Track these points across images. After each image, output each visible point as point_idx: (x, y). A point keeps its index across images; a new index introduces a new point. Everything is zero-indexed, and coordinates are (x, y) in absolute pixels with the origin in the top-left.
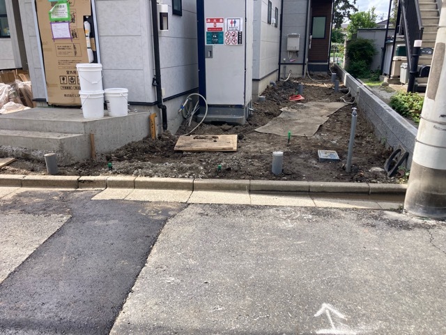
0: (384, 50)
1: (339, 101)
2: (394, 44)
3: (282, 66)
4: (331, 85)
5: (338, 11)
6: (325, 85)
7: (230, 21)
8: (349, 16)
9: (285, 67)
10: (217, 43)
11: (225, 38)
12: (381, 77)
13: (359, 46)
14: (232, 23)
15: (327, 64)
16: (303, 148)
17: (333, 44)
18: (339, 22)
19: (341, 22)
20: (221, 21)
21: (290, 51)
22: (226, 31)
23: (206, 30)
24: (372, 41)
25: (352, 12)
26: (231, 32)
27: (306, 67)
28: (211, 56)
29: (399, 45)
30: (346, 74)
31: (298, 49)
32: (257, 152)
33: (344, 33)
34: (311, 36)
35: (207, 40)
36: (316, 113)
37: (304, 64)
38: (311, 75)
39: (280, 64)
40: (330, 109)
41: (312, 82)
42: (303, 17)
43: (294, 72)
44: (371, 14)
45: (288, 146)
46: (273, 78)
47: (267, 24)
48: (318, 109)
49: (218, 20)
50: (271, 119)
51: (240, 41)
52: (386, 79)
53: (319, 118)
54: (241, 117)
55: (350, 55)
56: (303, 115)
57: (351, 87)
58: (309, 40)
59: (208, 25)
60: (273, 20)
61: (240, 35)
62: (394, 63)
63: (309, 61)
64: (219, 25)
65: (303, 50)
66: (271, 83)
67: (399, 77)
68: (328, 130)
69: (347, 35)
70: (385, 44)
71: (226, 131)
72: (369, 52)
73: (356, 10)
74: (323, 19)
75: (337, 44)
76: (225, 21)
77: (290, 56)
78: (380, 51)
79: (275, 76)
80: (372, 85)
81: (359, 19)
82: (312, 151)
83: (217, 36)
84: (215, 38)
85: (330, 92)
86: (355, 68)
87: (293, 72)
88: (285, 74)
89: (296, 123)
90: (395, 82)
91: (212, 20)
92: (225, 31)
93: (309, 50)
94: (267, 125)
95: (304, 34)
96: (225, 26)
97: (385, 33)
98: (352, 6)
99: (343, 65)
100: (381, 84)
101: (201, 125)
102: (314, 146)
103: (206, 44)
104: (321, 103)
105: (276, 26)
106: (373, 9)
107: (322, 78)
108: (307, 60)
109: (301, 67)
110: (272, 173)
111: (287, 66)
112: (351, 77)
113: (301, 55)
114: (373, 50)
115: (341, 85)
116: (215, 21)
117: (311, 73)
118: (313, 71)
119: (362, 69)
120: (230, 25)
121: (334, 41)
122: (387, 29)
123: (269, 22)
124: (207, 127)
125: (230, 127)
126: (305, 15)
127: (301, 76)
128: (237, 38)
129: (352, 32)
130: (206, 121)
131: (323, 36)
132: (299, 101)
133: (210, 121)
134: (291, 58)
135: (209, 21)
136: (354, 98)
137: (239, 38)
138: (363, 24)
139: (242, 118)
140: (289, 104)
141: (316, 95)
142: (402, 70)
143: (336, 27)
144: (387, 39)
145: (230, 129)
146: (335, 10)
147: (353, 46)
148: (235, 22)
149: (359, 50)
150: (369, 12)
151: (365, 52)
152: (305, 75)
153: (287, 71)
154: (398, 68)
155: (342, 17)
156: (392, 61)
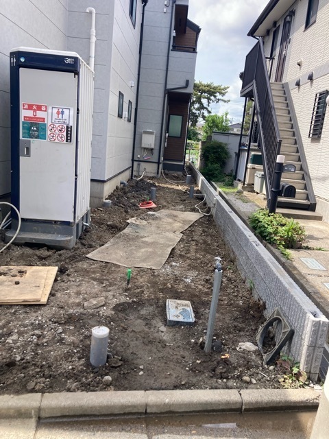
0: (238, 155)
1: (194, 210)
2: (249, 151)
3: (135, 163)
4: (186, 187)
5: (194, 111)
6: (180, 188)
7: (55, 111)
8: (204, 117)
9: (139, 165)
10: (37, 137)
11: (48, 132)
12: (235, 182)
13: (214, 148)
14: (58, 113)
15: (182, 164)
16: (146, 295)
17: (189, 141)
18: (194, 122)
19: (196, 121)
20: (43, 108)
21: (145, 148)
22: (50, 123)
23: (22, 119)
24: (226, 144)
25: (206, 114)
26: (57, 125)
27: (161, 166)
28: (28, 154)
29: (253, 153)
30: (201, 178)
31: (153, 147)
32: (79, 305)
33: (199, 132)
34: (167, 134)
35: (23, 133)
36: (168, 227)
37: (158, 163)
38: (166, 174)
39: (133, 160)
40: (184, 222)
41: (166, 183)
42: (160, 114)
43: (149, 170)
44: (224, 118)
45: (126, 290)
46: (125, 177)
47: (116, 118)
48: (170, 220)
49: (39, 108)
50: (113, 234)
51: (69, 138)
52: (240, 186)
53: (171, 235)
54: (68, 238)
55: (205, 157)
56: (153, 229)
57: (207, 194)
58: (165, 138)
59: (24, 113)
60: (125, 114)
61: (69, 129)
62: (248, 170)
63: (164, 159)
64: (40, 114)
65: (158, 148)
66: (121, 183)
67: (253, 184)
68: (181, 256)
69: (202, 135)
70: (239, 150)
71: (43, 260)
72: (223, 155)
73: (209, 112)
74: (180, 118)
75: (193, 142)
76: (50, 110)
77: (145, 154)
78: (234, 155)
79: (127, 174)
80: (227, 191)
81: (214, 121)
82: (158, 299)
83: (37, 129)
84: (34, 131)
85: (185, 198)
86: (210, 171)
87: (147, 170)
88: (138, 171)
89: (143, 242)
90: (249, 189)
91: (30, 107)
92: (48, 122)
93: (165, 148)
94: (106, 245)
95: (160, 132)
96: (49, 116)
97: (239, 138)
98: (207, 109)
99: (197, 164)
100: (236, 190)
101: (9, 248)
102: (162, 290)
103: (21, 138)
104: (175, 213)
105: (129, 120)
106: (227, 114)
107: (177, 179)
108: (162, 159)
109: (156, 165)
110: (88, 364)
111: (142, 164)
112: (206, 182)
113: (156, 152)
114: (227, 153)
115: (196, 189)
116: (35, 108)
117: (167, 172)
118: (168, 170)
119: (217, 172)
120: (55, 116)
121: (190, 139)
122: (241, 135)
123: (120, 116)
124: (17, 252)
125: (50, 253)
126: (161, 112)
127: (155, 175)
128: (65, 134)
129: (207, 133)
130: (17, 241)
131: (179, 136)
132: (151, 209)
133: (23, 242)
134: (145, 156)
135: (26, 107)
136: (209, 208)
137: (67, 134)
138: (217, 127)
139: (71, 239)
140: (138, 212)
141: (169, 200)
142: (256, 178)
143: (192, 125)
144: (241, 144)
145: (50, 256)
146: (190, 110)
147: (208, 147)
148: (63, 113)
149: (214, 153)
150: (222, 116)
151: (219, 155)
152: (160, 174)
153: (141, 169)
154: (253, 176)
155: (197, 117)
156: (246, 168)
